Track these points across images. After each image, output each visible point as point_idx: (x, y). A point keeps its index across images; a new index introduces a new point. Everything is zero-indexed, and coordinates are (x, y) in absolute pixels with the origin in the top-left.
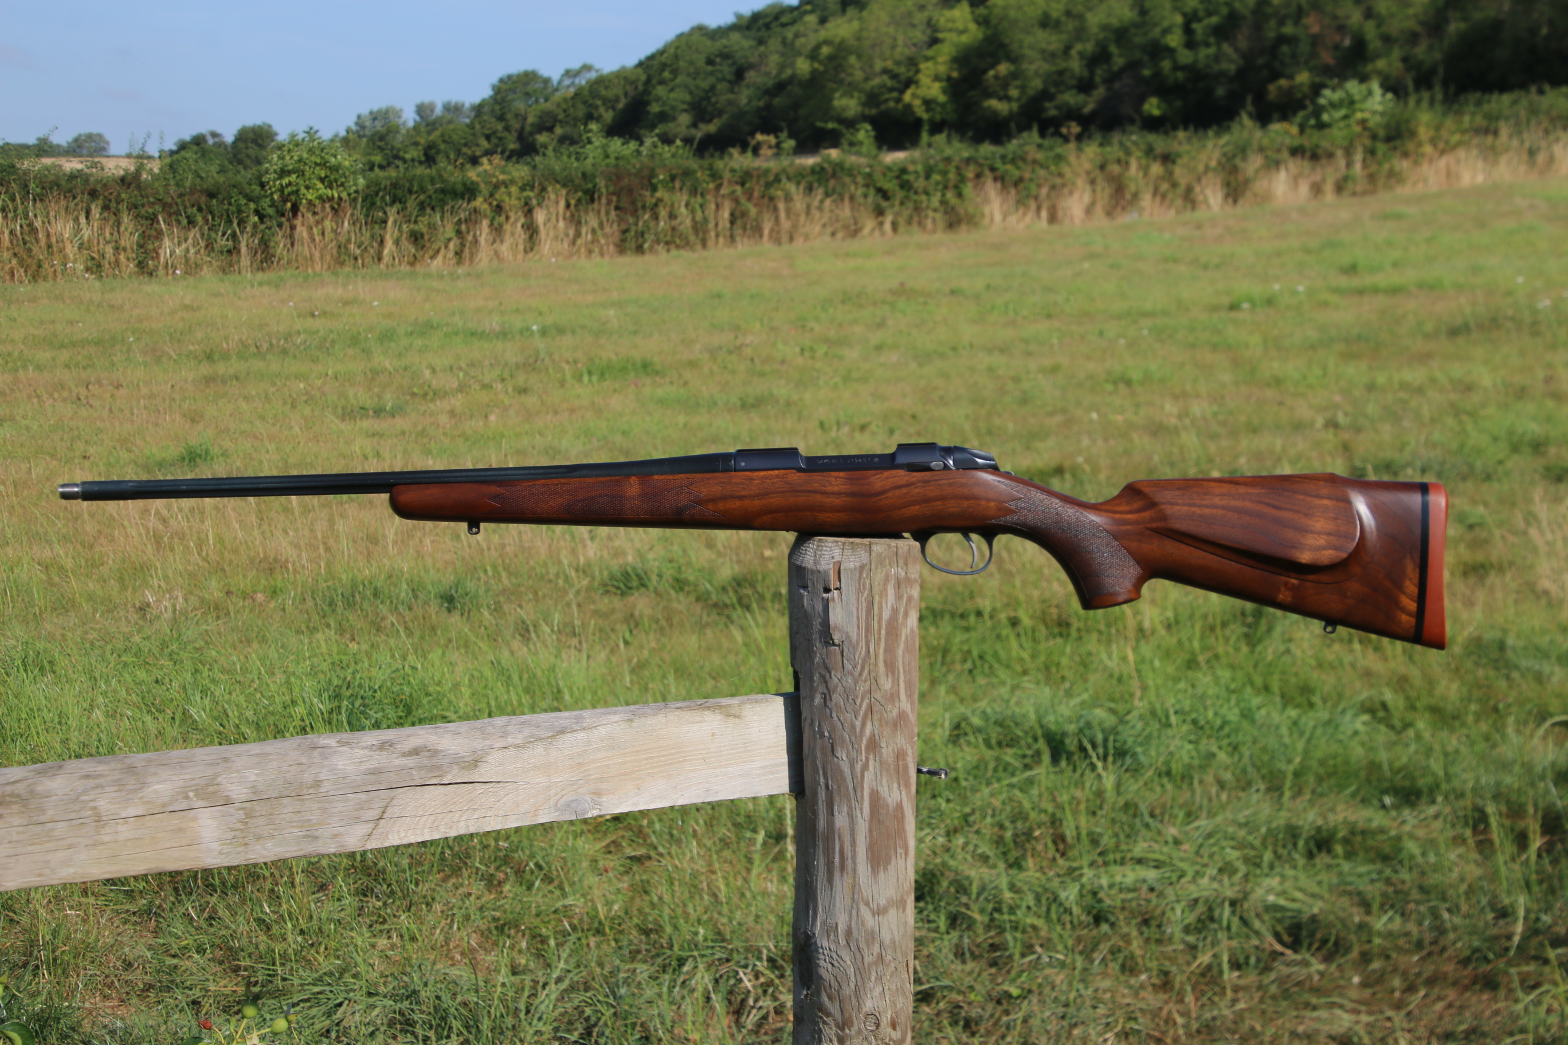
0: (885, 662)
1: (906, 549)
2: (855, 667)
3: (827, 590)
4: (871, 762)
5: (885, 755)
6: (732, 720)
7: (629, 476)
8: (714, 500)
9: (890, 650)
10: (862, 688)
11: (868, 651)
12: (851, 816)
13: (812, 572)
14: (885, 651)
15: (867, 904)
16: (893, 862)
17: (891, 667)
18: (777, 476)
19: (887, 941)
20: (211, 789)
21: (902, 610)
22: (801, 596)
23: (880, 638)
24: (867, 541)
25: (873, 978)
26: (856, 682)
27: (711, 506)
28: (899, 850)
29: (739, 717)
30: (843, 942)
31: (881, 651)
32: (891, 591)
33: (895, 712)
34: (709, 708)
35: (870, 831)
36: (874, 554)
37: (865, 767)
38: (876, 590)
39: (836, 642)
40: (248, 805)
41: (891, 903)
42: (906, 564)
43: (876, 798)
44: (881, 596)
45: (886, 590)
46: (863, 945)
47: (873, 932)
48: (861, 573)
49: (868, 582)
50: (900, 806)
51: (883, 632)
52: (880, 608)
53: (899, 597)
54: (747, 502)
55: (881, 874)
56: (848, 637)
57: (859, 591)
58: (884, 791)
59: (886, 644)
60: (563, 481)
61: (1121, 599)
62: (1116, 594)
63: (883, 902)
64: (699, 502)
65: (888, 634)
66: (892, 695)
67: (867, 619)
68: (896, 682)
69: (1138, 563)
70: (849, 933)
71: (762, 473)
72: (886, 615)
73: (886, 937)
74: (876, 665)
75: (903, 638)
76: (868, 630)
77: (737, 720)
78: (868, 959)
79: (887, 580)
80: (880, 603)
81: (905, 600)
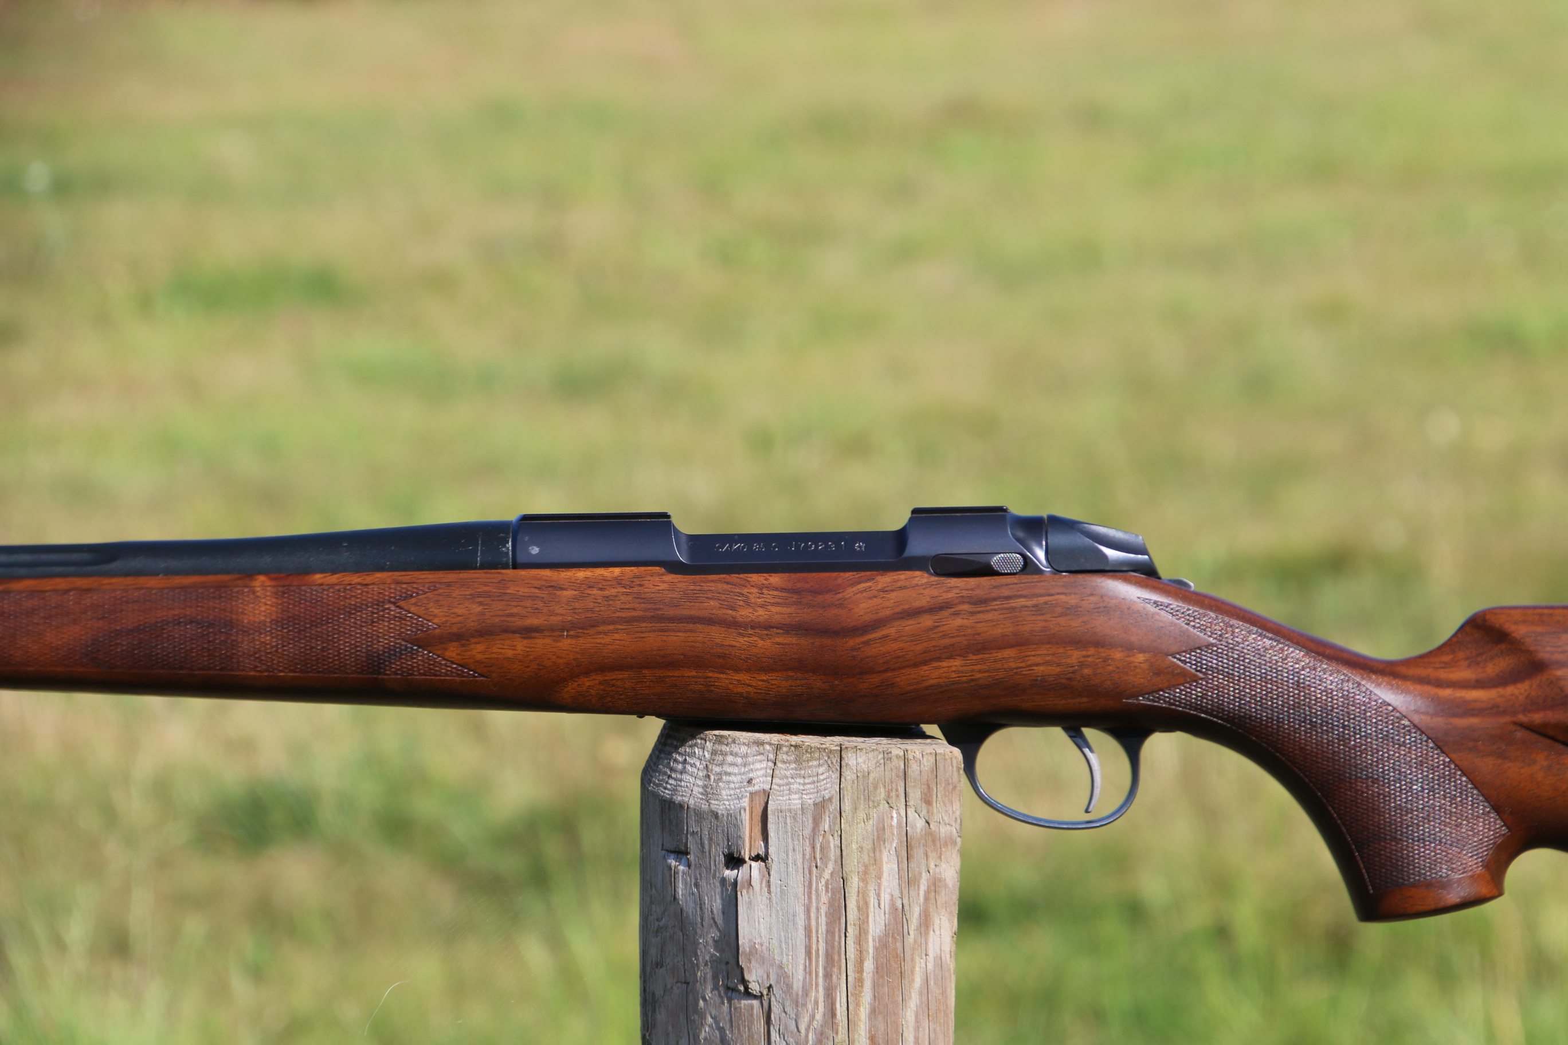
1: (928, 763)
3: (734, 861)
7: (250, 574)
8: (460, 637)
9: (885, 1010)
11: (832, 1012)
13: (699, 815)
14: (873, 1012)
18: (618, 581)
21: (916, 912)
22: (671, 875)
23: (860, 981)
24: (832, 742)
27: (453, 651)
31: (864, 1012)
32: (889, 866)
36: (849, 775)
38: (853, 863)
39: (754, 987)
42: (928, 800)
44: (864, 879)
45: (876, 861)
48: (817, 821)
49: (833, 842)
51: (869, 965)
52: (863, 908)
53: (909, 881)
54: (542, 644)
56: (784, 976)
57: (814, 864)
59: (876, 997)
60: (81, 582)
61: (1453, 896)
62: (1444, 885)
64: (425, 641)
65: (877, 969)
67: (830, 932)
69: (1497, 809)
71: (581, 574)
72: (877, 924)
75: (918, 981)
76: (831, 961)
79: (880, 838)
80: (863, 894)
81: (923, 888)
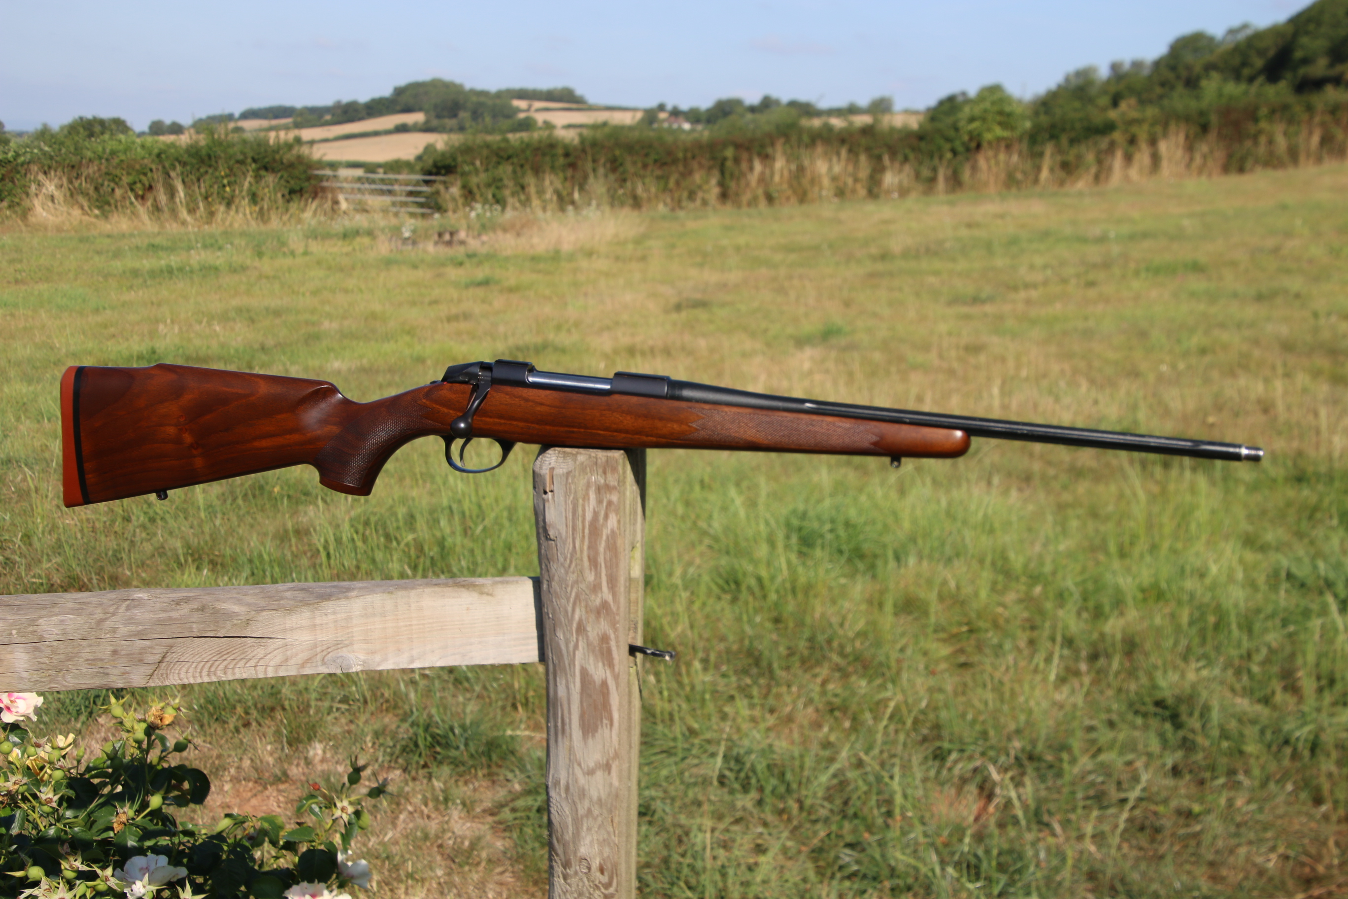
0: (589, 557)
1: (604, 459)
2: (565, 560)
3: (545, 493)
4: (580, 644)
5: (591, 638)
6: (485, 597)
9: (593, 547)
10: (572, 578)
11: (574, 547)
12: (568, 687)
13: (541, 478)
14: (589, 548)
15: (579, 765)
16: (600, 731)
17: (594, 562)
19: (595, 798)
20: (31, 629)
21: (602, 513)
23: (584, 536)
24: (574, 451)
25: (585, 828)
26: (567, 573)
28: (605, 721)
29: (491, 595)
30: (564, 795)
31: (586, 547)
32: (592, 496)
33: (598, 602)
34: (463, 586)
35: (581, 702)
36: (578, 463)
37: (576, 647)
38: (580, 494)
39: (552, 537)
40: (55, 644)
41: (598, 766)
42: (605, 473)
43: (584, 673)
44: (584, 500)
45: (588, 494)
46: (577, 800)
47: (583, 790)
48: (568, 478)
49: (573, 487)
50: (604, 684)
51: (587, 531)
52: (584, 510)
53: (600, 502)
55: (590, 741)
56: (560, 533)
57: (566, 495)
58: (591, 669)
59: (590, 542)
63: (592, 764)
65: (590, 533)
66: (595, 586)
67: (573, 519)
68: (598, 575)
70: (567, 788)
72: (589, 516)
73: (594, 794)
74: (581, 560)
75: (604, 537)
76: (574, 529)
77: (489, 598)
78: (581, 812)
79: (588, 485)
80: (583, 506)
81: (605, 504)
